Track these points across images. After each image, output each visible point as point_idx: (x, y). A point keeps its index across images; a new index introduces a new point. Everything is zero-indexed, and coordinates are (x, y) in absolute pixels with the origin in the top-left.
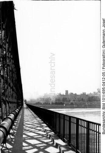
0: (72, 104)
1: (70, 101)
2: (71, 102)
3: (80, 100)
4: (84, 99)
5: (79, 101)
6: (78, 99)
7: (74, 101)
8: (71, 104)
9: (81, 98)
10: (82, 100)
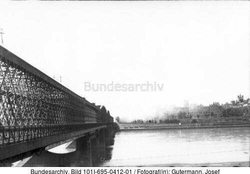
0: (194, 121)
1: (191, 117)
2: (193, 118)
3: (209, 115)
4: (215, 113)
5: (207, 116)
6: (204, 113)
7: (198, 116)
8: (192, 122)
9: (211, 111)
10: (212, 114)
